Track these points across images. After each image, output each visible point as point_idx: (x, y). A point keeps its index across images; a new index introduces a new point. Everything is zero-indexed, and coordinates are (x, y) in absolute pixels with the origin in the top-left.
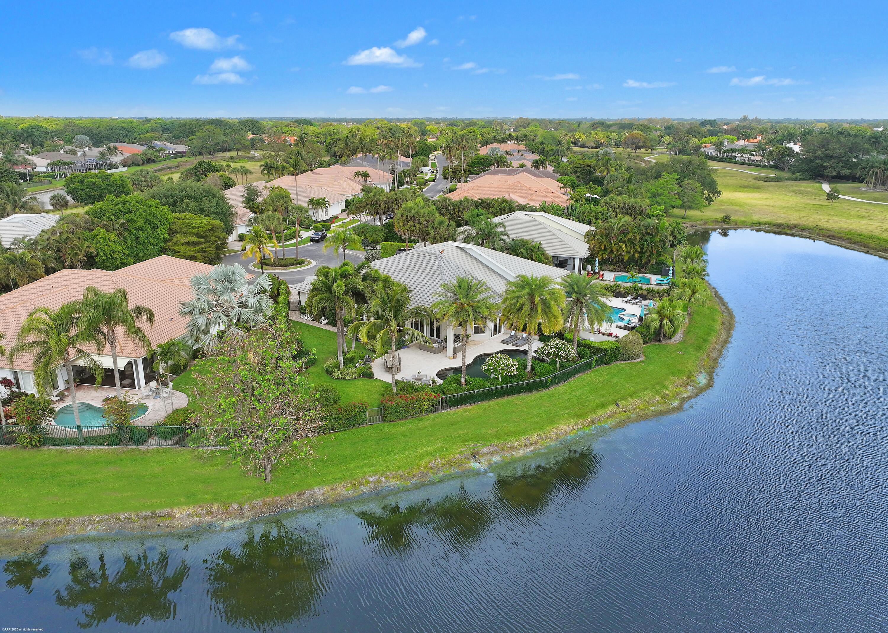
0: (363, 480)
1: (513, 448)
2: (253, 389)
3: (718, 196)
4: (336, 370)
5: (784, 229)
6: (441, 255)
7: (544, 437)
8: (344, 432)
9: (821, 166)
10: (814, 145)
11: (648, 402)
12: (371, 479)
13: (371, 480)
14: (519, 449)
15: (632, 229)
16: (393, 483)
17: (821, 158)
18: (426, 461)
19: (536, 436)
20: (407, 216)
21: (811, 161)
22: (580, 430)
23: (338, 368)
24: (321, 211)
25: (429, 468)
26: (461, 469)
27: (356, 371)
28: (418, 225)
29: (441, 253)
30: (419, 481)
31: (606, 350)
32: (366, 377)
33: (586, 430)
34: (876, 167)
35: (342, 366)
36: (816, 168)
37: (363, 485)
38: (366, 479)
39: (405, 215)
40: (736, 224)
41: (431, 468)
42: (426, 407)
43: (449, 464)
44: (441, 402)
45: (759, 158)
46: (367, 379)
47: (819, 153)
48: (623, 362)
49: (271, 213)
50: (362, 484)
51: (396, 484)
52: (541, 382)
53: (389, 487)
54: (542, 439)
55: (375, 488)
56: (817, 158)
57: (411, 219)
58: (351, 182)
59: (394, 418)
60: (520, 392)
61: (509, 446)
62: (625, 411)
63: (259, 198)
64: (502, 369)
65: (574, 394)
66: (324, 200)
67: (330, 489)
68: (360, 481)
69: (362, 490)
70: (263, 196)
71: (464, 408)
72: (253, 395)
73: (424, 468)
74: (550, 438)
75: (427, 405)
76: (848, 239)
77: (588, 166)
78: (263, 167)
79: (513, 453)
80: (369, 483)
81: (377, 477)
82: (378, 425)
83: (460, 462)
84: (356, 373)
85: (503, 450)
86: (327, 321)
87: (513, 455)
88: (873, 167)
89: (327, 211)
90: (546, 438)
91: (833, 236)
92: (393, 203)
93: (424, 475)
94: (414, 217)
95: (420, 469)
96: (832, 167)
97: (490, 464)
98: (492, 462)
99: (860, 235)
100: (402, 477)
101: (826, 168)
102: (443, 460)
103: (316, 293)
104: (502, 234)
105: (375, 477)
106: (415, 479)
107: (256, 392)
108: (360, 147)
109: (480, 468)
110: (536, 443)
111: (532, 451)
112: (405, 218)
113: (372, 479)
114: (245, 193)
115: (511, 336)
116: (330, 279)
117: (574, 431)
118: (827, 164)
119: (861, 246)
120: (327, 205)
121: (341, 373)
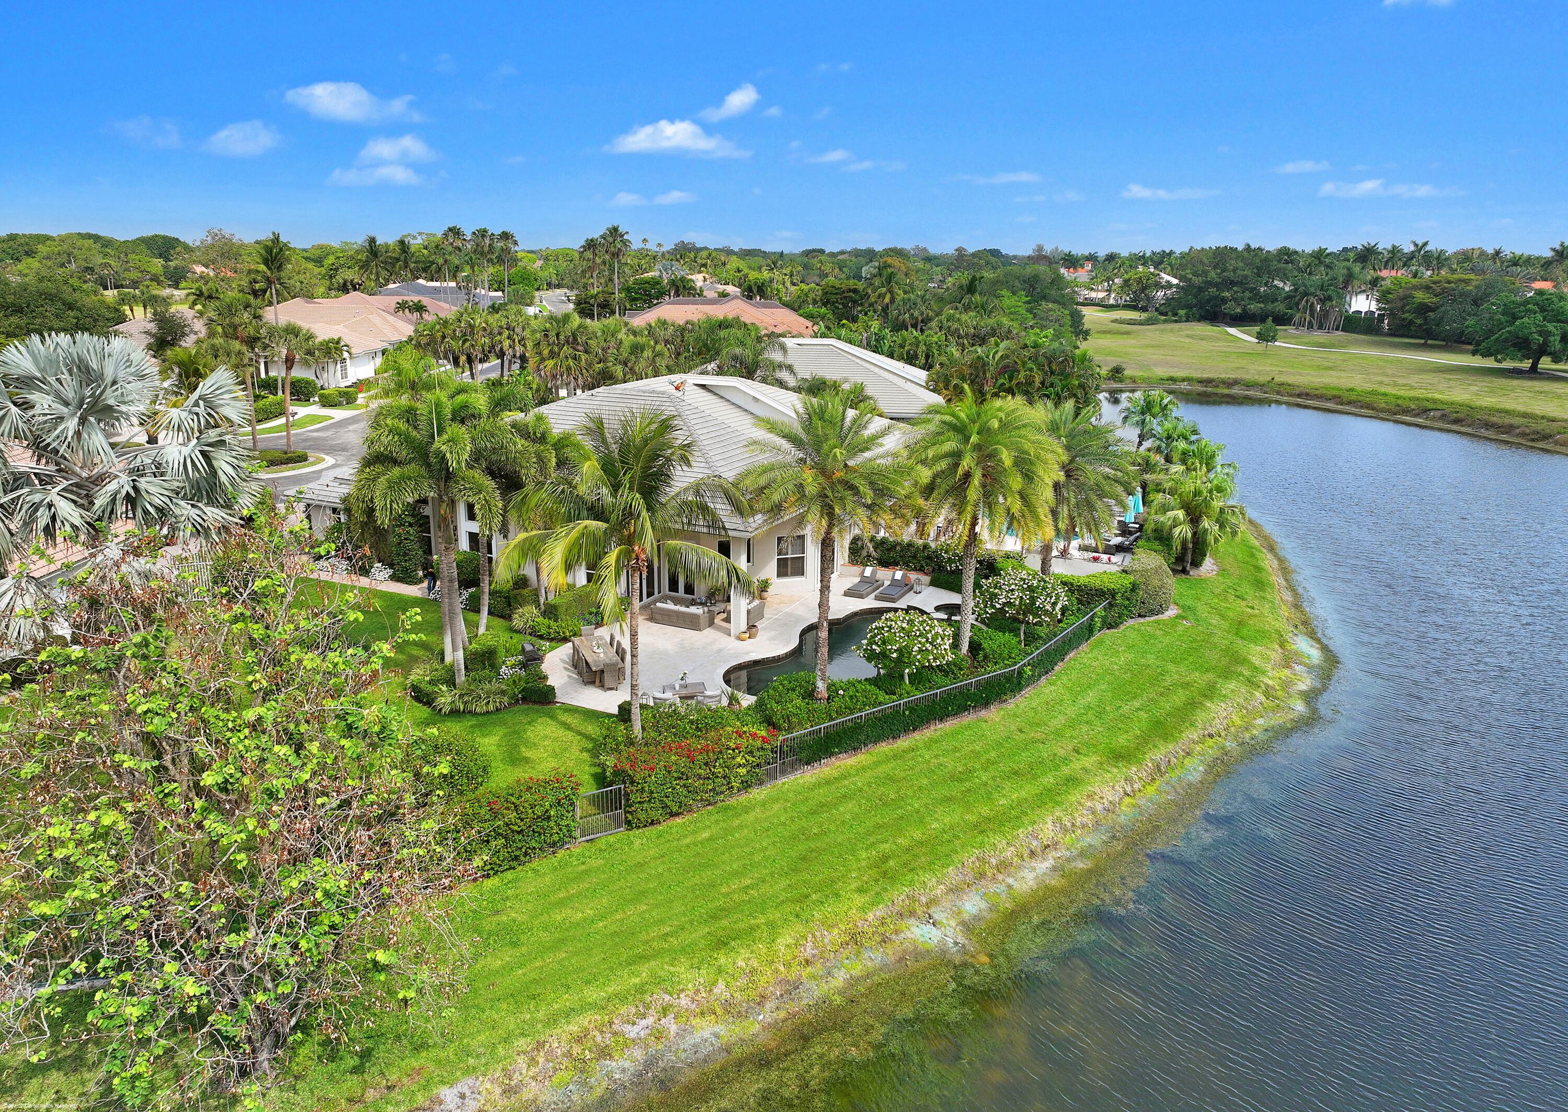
0: (609, 1039)
1: (1004, 866)
2: (199, 767)
3: (1085, 339)
4: (444, 688)
5: (1217, 386)
6: (679, 394)
7: (1069, 824)
8: (509, 875)
9: (1216, 297)
10: (1201, 262)
11: (1246, 708)
12: (632, 1032)
13: (633, 1035)
14: (1019, 867)
15: (1024, 363)
16: (706, 1034)
17: (1216, 285)
18: (790, 941)
19: (1050, 825)
20: (558, 335)
21: (1200, 289)
22: (1138, 794)
23: (451, 682)
24: (331, 367)
25: (800, 964)
26: (890, 953)
27: (504, 687)
28: (584, 357)
29: (677, 388)
30: (782, 1014)
31: (1113, 594)
32: (535, 702)
33: (1151, 790)
34: (1311, 294)
35: (461, 678)
36: (1209, 301)
37: (611, 1057)
38: (615, 1034)
39: (552, 334)
40: (1134, 382)
41: (807, 962)
42: (743, 771)
43: (855, 939)
44: (780, 752)
45: (1101, 295)
46: (537, 707)
47: (1213, 275)
48: (1142, 620)
49: (221, 340)
50: (604, 1053)
51: (717, 1036)
52: (1008, 678)
53: (696, 1048)
54: (1065, 830)
55: (650, 1063)
56: (1210, 284)
57: (568, 342)
58: (391, 318)
59: (655, 815)
60: (966, 708)
61: (994, 861)
62: (1211, 736)
63: (187, 339)
64: (920, 651)
65: (1082, 702)
66: (338, 343)
67: (498, 1091)
68: (597, 1045)
69: (609, 1076)
70: (196, 333)
71: (838, 763)
72: (199, 790)
73: (788, 965)
74: (1084, 826)
75: (744, 766)
76: (1334, 397)
77: (850, 290)
78: (192, 298)
79: (1010, 881)
80: (629, 1043)
81: (650, 1020)
82: (611, 839)
83: (881, 930)
84: (503, 693)
85: (982, 875)
86: (390, 571)
87: (1010, 887)
88: (1306, 294)
89: (344, 369)
90: (1073, 825)
91: (1307, 394)
92: (500, 334)
93: (792, 988)
94: (575, 338)
95: (777, 971)
96: (1235, 300)
97: (963, 923)
98: (966, 916)
99: (1351, 390)
100: (728, 1007)
101: (1224, 301)
102: (836, 931)
103: (379, 468)
104: (780, 366)
105: (643, 1023)
106: (769, 1005)
107: (209, 779)
108: (402, 258)
109: (943, 942)
110: (1055, 845)
111: (1054, 869)
112: (553, 339)
113: (636, 1029)
114: (152, 327)
115: (864, 580)
116: (423, 425)
117: (1127, 800)
118: (1227, 294)
119: (1362, 407)
120: (346, 355)
121: (461, 696)
